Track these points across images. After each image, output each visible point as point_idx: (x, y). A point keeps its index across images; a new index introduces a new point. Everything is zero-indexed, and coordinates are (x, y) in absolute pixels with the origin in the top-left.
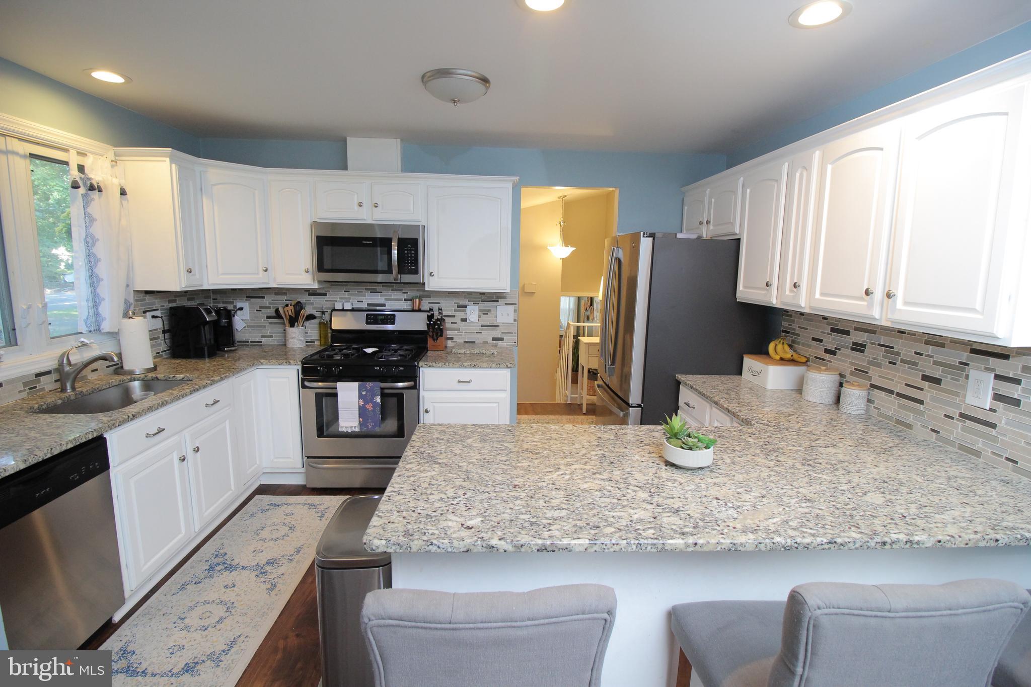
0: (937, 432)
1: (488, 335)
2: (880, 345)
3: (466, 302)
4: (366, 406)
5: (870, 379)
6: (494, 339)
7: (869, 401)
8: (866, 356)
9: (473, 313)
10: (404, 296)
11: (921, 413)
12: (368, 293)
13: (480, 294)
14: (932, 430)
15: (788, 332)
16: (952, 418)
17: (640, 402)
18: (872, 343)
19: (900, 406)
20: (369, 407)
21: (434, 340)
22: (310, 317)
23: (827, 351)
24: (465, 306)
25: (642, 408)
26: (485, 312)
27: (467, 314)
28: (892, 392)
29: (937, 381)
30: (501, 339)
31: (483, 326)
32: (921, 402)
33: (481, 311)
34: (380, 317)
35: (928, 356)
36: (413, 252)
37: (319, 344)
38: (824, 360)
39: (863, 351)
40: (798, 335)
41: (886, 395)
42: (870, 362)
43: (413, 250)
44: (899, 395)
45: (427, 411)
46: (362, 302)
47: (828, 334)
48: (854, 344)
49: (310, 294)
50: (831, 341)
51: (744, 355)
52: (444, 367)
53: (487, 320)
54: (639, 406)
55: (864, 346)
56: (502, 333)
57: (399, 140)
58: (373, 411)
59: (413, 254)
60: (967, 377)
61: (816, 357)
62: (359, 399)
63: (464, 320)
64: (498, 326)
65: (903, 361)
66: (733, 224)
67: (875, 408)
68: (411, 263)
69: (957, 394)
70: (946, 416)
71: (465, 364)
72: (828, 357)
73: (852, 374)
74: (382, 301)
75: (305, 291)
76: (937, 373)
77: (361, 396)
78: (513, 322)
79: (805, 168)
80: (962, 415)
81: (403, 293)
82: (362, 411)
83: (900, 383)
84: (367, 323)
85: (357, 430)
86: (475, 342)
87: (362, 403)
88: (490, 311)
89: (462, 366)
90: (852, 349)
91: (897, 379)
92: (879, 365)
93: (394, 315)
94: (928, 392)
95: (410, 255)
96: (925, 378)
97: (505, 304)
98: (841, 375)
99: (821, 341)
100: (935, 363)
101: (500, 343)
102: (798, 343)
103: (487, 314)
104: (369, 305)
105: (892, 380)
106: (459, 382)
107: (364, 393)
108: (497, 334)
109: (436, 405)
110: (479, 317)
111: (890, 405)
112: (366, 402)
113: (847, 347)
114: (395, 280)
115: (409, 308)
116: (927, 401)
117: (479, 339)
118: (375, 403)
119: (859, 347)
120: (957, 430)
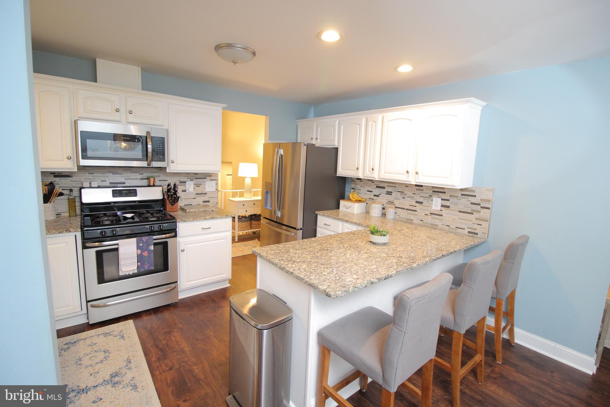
0: (423, 221)
1: (200, 200)
2: (398, 192)
3: (184, 179)
4: (143, 254)
5: (395, 205)
6: (204, 202)
7: (396, 213)
8: (393, 196)
9: (190, 186)
10: (141, 176)
11: (416, 215)
12: (110, 175)
13: (195, 174)
14: (420, 220)
15: (355, 189)
16: (428, 215)
17: (302, 227)
18: (395, 191)
19: (407, 213)
20: (145, 254)
21: (172, 205)
22: (61, 194)
23: (375, 196)
24: (185, 182)
25: (303, 230)
26: (198, 185)
27: (186, 187)
28: (404, 209)
29: (422, 203)
30: (209, 201)
31: (197, 194)
32: (416, 211)
33: (195, 185)
34: (124, 192)
35: (417, 194)
36: (161, 146)
37: (68, 215)
38: (374, 199)
39: (391, 195)
40: (360, 190)
41: (402, 210)
42: (394, 198)
43: (161, 145)
44: (407, 209)
45: (183, 251)
46: (106, 181)
47: (375, 188)
48: (387, 192)
49: (55, 176)
50: (377, 191)
51: (340, 200)
52: (194, 221)
53: (199, 190)
54: (301, 229)
55: (392, 192)
56: (209, 198)
57: (140, 68)
58: (149, 256)
59: (161, 148)
60: (432, 200)
61: (369, 198)
62: (137, 249)
63: (185, 191)
64: (206, 194)
65: (408, 197)
66: (333, 141)
67: (398, 215)
68: (160, 154)
69: (429, 207)
70: (425, 214)
71: (207, 218)
72: (375, 198)
73: (387, 203)
74: (123, 180)
75: (51, 174)
76: (421, 200)
77: (138, 247)
78: (215, 191)
79: (374, 121)
80: (431, 213)
81: (139, 174)
82: (140, 258)
83: (407, 205)
84: (114, 196)
85: (136, 271)
86: (192, 205)
87: (139, 252)
88: (201, 185)
89: (205, 219)
90: (386, 194)
91: (407, 203)
92: (399, 199)
93: (136, 190)
94: (418, 207)
95: (159, 148)
96: (417, 202)
97: (210, 180)
98: (383, 205)
99: (372, 192)
100: (420, 196)
101: (208, 204)
102: (360, 193)
103: (199, 186)
104: (110, 183)
105: (404, 204)
106: (203, 229)
107: (141, 245)
108: (206, 198)
109: (187, 246)
110: (194, 188)
111: (404, 214)
112: (143, 251)
113: (384, 193)
114: (148, 165)
115: (146, 184)
116: (418, 210)
117: (194, 202)
118: (149, 251)
119: (389, 193)
120: (429, 220)
